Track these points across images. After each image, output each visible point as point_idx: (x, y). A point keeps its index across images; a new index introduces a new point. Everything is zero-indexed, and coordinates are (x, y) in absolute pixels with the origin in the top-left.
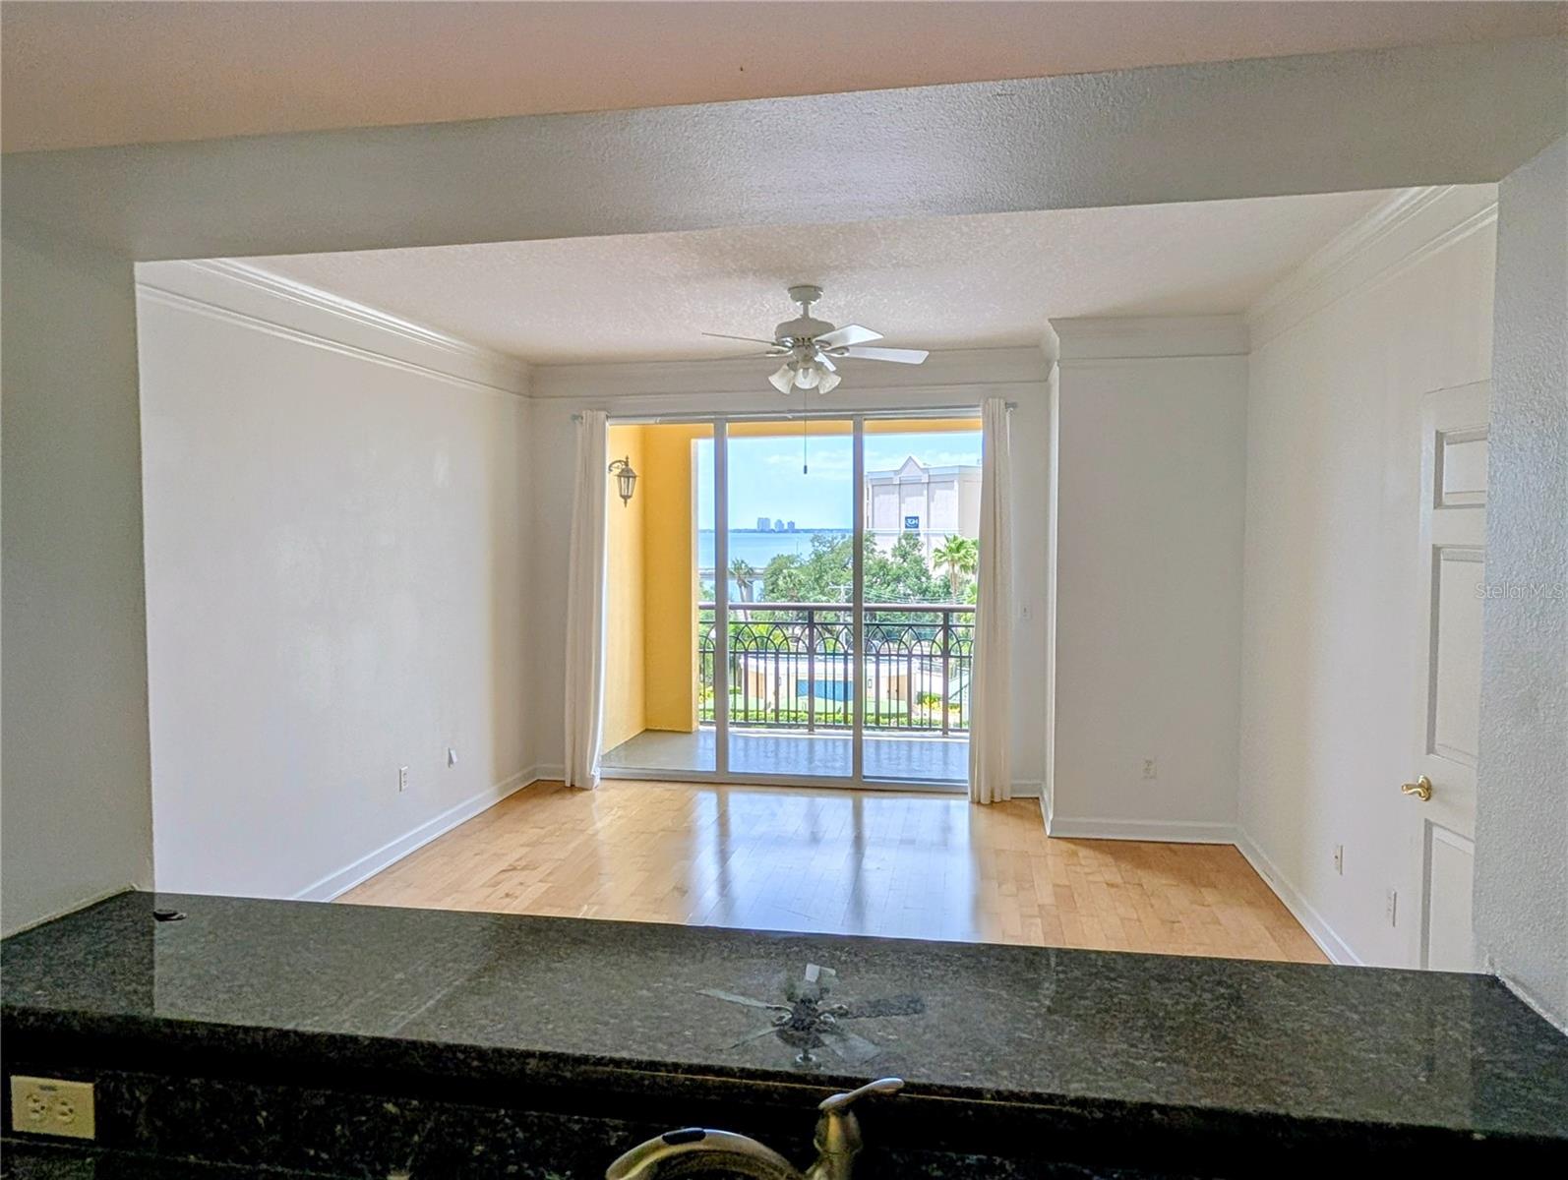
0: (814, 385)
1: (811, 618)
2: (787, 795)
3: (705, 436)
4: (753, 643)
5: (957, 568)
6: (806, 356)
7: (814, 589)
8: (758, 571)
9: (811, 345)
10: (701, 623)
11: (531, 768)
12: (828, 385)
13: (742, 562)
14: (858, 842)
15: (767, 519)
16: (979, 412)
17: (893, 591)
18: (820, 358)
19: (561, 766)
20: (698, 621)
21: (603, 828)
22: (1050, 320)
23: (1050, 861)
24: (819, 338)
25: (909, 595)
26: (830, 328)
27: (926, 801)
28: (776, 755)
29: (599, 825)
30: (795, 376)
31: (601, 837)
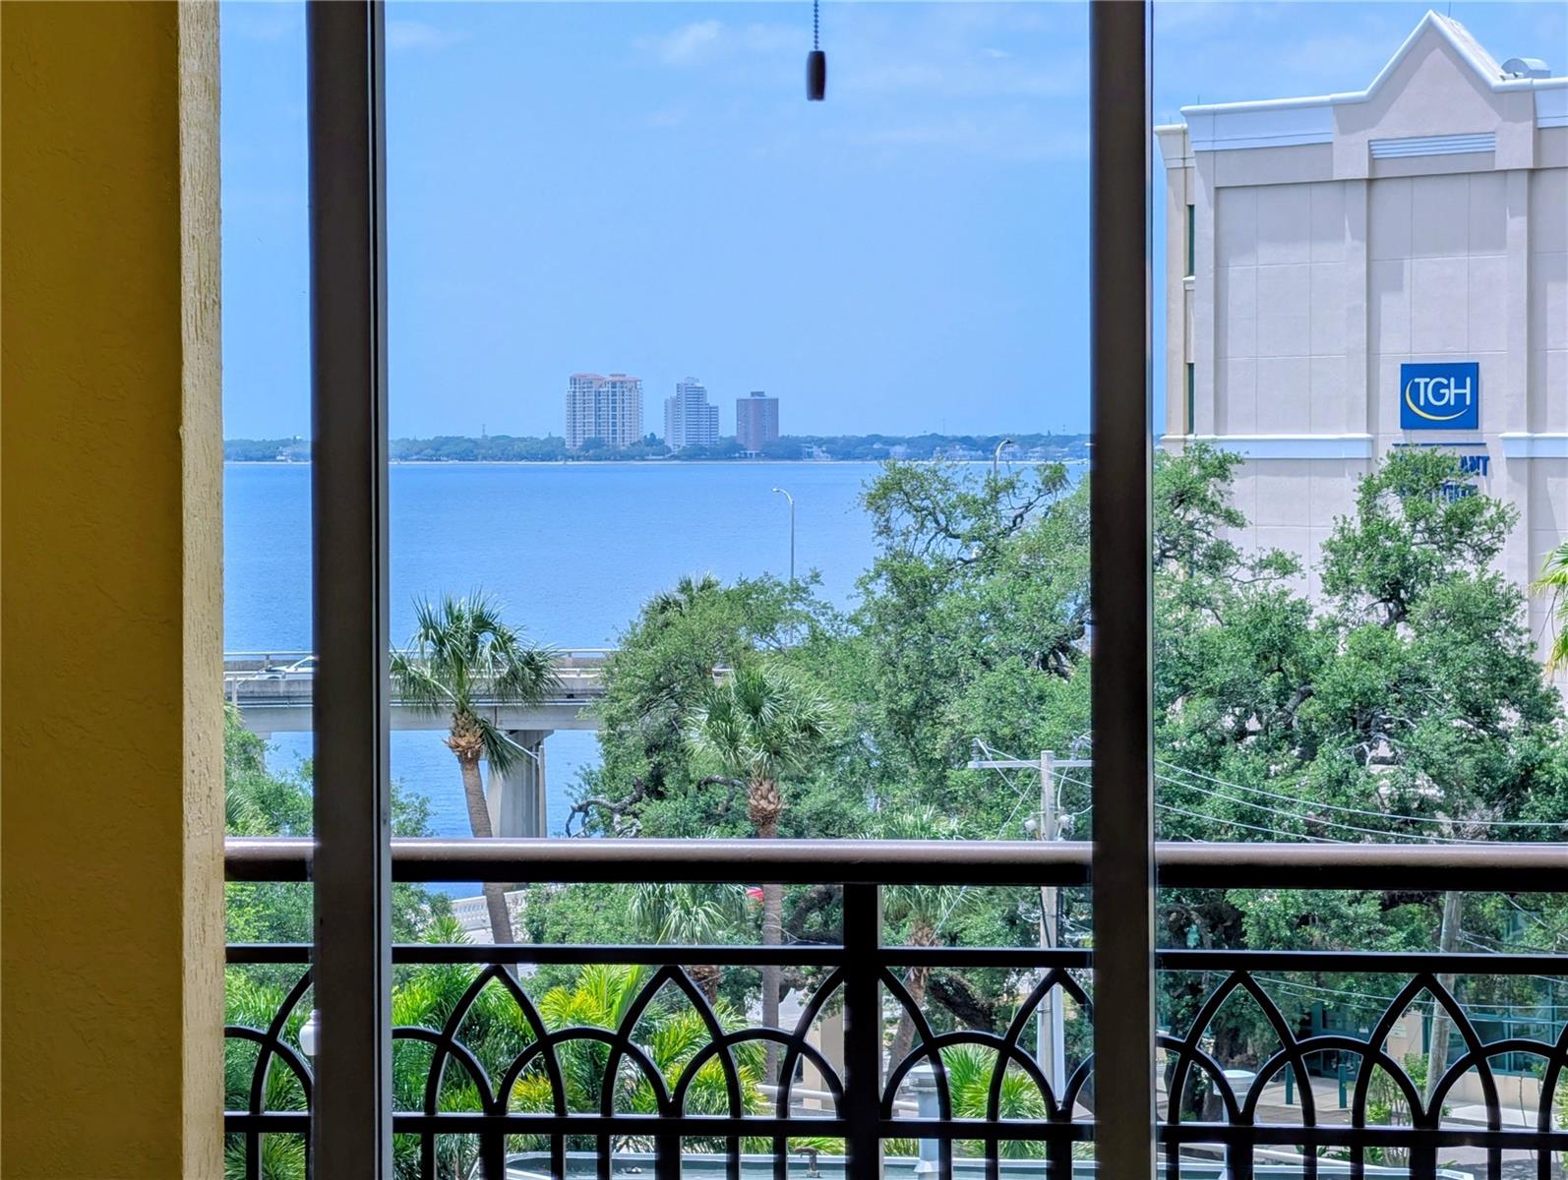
1: (861, 917)
4: (535, 1070)
7: (888, 775)
8: (571, 677)
10: (236, 954)
13: (482, 623)
17: (1338, 783)
20: (220, 943)
25: (1425, 806)
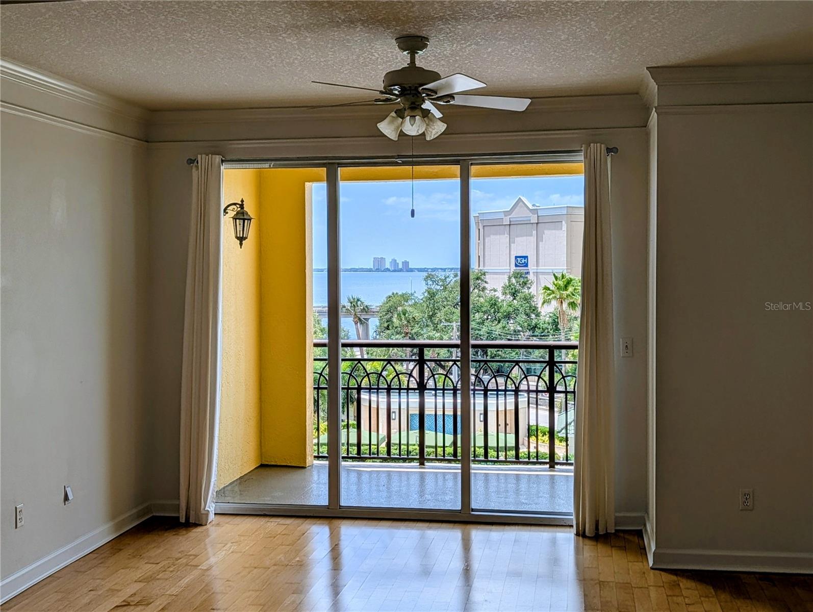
0: (420, 132)
1: (421, 354)
2: (398, 528)
3: (318, 180)
4: (366, 379)
5: (565, 305)
6: (413, 103)
7: (427, 326)
8: (373, 309)
9: (417, 94)
10: (315, 360)
11: (145, 505)
12: (434, 132)
13: (358, 300)
14: (467, 572)
15: (382, 258)
16: (581, 157)
17: (504, 329)
18: (427, 105)
19: (178, 503)
20: (312, 358)
21: (216, 563)
22: (647, 68)
23: (653, 593)
24: (424, 87)
25: (519, 331)
26: (435, 76)
27: (532, 533)
28: (388, 488)
29: (213, 560)
30: (402, 123)
31: (215, 572)
